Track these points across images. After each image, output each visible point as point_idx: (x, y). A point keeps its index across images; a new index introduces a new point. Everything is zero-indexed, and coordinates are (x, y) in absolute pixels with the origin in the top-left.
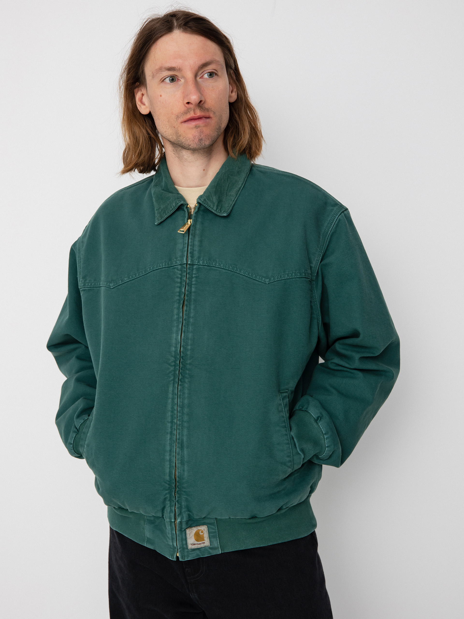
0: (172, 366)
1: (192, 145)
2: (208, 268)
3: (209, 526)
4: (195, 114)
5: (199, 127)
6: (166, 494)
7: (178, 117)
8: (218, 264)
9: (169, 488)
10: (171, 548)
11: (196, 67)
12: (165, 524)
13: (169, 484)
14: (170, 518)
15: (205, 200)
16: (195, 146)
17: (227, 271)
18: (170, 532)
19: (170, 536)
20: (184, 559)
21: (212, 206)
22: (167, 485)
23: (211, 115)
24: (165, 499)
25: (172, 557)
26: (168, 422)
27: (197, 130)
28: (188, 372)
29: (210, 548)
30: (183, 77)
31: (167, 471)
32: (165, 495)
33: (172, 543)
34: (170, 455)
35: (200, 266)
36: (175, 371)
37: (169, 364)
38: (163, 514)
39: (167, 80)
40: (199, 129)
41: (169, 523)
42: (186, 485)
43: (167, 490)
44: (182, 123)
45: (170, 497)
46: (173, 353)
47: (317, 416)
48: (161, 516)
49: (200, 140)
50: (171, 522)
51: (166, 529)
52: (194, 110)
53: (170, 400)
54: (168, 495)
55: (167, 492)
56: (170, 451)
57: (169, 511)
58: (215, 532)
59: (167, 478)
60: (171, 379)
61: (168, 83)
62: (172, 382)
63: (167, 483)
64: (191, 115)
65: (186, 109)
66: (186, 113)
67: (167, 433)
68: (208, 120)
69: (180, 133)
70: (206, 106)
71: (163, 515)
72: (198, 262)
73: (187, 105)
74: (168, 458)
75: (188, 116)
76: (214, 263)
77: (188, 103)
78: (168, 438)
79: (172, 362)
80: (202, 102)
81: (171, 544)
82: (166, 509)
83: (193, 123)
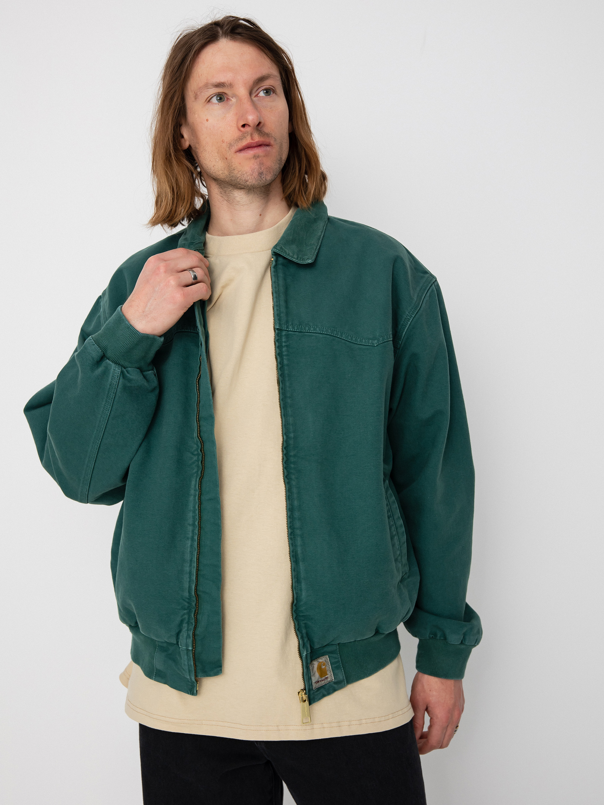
1: (250, 181)
2: (300, 334)
4: (252, 140)
5: (258, 157)
6: (184, 614)
7: (230, 145)
9: (188, 607)
11: (251, 82)
12: (180, 653)
13: (188, 603)
14: (187, 646)
15: (282, 248)
16: (254, 182)
18: (186, 663)
19: (186, 668)
21: (291, 254)
22: (186, 604)
23: (272, 142)
24: (182, 622)
26: (189, 525)
27: (256, 161)
30: (234, 96)
31: (186, 585)
32: (182, 616)
33: (190, 676)
34: (190, 565)
35: (290, 332)
38: (178, 640)
39: (214, 100)
40: (258, 160)
41: (186, 652)
43: (185, 609)
44: (236, 152)
45: (189, 619)
48: (175, 642)
49: (261, 174)
50: (188, 650)
51: (182, 659)
52: (251, 135)
53: (192, 497)
54: (186, 616)
55: (185, 611)
56: (191, 561)
57: (185, 636)
59: (186, 594)
60: (194, 471)
61: (215, 104)
62: (195, 475)
64: (247, 141)
65: (240, 134)
66: (240, 139)
67: (188, 538)
68: (268, 148)
69: (234, 166)
70: (266, 130)
71: (178, 642)
72: (287, 327)
73: (242, 129)
74: (187, 569)
75: (244, 143)
76: (307, 328)
77: (244, 126)
78: (189, 545)
80: (261, 125)
81: (188, 677)
82: (181, 634)
83: (251, 152)
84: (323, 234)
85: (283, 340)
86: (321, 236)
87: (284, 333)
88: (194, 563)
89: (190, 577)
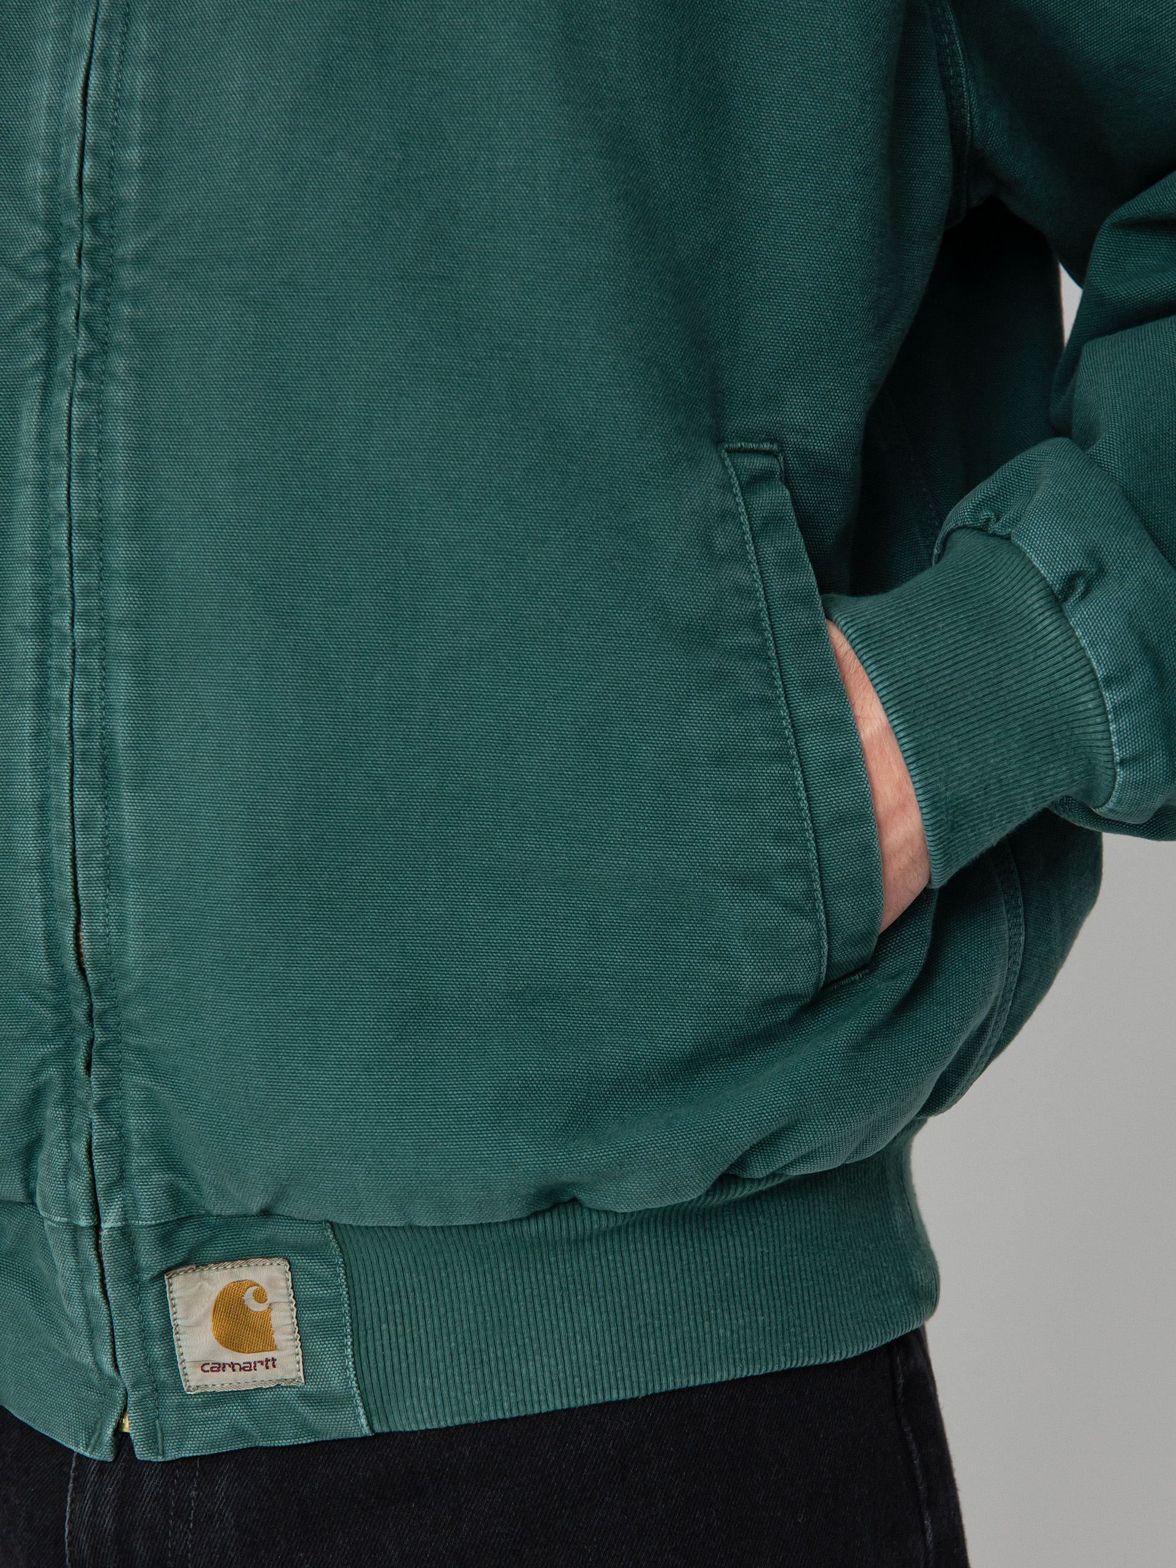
0: (33, 278)
3: (300, 1261)
10: (89, 1385)
20: (163, 1455)
25: (93, 1442)
28: (125, 310)
29: (305, 1397)
36: (52, 308)
37: (19, 271)
42: (141, 1010)
46: (39, 199)
47: (1065, 569)
58: (333, 1303)
63: (43, 1002)
79: (34, 254)
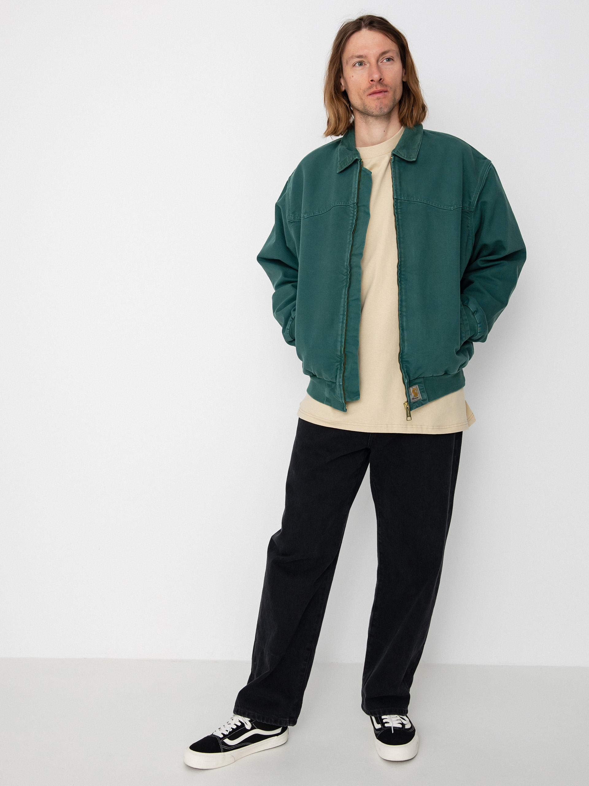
1: (375, 113)
2: (408, 202)
4: (376, 89)
5: (380, 98)
6: (338, 365)
7: (364, 92)
8: (415, 199)
9: (340, 361)
11: (378, 55)
12: (336, 387)
13: (340, 359)
14: (339, 383)
15: (397, 151)
16: (378, 113)
17: (423, 204)
18: (339, 393)
19: (340, 395)
21: (403, 155)
22: (339, 359)
23: (389, 90)
24: (337, 369)
26: (341, 314)
27: (378, 101)
30: (369, 63)
31: (339, 348)
34: (341, 337)
35: (402, 201)
38: (336, 380)
39: (357, 65)
40: (379, 100)
41: (339, 386)
43: (338, 362)
44: (367, 96)
45: (340, 368)
48: (334, 381)
49: (381, 109)
51: (337, 391)
52: (376, 86)
53: (343, 299)
54: (339, 366)
55: (338, 363)
56: (342, 335)
57: (338, 377)
59: (339, 354)
60: (344, 284)
61: (357, 67)
62: (345, 286)
64: (374, 89)
65: (370, 85)
66: (370, 88)
67: (340, 322)
68: (386, 93)
69: (366, 104)
70: (385, 82)
72: (401, 198)
73: (371, 82)
75: (372, 90)
76: (412, 199)
77: (372, 81)
78: (341, 326)
80: (382, 80)
81: (341, 401)
83: (376, 96)
84: (421, 142)
85: (399, 205)
86: (420, 143)
87: (399, 201)
88: (343, 335)
89: (341, 344)
